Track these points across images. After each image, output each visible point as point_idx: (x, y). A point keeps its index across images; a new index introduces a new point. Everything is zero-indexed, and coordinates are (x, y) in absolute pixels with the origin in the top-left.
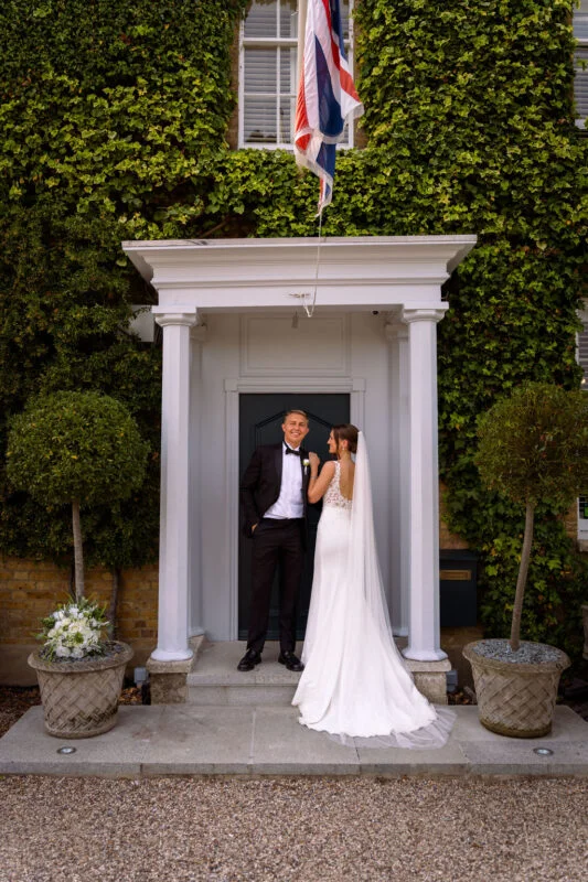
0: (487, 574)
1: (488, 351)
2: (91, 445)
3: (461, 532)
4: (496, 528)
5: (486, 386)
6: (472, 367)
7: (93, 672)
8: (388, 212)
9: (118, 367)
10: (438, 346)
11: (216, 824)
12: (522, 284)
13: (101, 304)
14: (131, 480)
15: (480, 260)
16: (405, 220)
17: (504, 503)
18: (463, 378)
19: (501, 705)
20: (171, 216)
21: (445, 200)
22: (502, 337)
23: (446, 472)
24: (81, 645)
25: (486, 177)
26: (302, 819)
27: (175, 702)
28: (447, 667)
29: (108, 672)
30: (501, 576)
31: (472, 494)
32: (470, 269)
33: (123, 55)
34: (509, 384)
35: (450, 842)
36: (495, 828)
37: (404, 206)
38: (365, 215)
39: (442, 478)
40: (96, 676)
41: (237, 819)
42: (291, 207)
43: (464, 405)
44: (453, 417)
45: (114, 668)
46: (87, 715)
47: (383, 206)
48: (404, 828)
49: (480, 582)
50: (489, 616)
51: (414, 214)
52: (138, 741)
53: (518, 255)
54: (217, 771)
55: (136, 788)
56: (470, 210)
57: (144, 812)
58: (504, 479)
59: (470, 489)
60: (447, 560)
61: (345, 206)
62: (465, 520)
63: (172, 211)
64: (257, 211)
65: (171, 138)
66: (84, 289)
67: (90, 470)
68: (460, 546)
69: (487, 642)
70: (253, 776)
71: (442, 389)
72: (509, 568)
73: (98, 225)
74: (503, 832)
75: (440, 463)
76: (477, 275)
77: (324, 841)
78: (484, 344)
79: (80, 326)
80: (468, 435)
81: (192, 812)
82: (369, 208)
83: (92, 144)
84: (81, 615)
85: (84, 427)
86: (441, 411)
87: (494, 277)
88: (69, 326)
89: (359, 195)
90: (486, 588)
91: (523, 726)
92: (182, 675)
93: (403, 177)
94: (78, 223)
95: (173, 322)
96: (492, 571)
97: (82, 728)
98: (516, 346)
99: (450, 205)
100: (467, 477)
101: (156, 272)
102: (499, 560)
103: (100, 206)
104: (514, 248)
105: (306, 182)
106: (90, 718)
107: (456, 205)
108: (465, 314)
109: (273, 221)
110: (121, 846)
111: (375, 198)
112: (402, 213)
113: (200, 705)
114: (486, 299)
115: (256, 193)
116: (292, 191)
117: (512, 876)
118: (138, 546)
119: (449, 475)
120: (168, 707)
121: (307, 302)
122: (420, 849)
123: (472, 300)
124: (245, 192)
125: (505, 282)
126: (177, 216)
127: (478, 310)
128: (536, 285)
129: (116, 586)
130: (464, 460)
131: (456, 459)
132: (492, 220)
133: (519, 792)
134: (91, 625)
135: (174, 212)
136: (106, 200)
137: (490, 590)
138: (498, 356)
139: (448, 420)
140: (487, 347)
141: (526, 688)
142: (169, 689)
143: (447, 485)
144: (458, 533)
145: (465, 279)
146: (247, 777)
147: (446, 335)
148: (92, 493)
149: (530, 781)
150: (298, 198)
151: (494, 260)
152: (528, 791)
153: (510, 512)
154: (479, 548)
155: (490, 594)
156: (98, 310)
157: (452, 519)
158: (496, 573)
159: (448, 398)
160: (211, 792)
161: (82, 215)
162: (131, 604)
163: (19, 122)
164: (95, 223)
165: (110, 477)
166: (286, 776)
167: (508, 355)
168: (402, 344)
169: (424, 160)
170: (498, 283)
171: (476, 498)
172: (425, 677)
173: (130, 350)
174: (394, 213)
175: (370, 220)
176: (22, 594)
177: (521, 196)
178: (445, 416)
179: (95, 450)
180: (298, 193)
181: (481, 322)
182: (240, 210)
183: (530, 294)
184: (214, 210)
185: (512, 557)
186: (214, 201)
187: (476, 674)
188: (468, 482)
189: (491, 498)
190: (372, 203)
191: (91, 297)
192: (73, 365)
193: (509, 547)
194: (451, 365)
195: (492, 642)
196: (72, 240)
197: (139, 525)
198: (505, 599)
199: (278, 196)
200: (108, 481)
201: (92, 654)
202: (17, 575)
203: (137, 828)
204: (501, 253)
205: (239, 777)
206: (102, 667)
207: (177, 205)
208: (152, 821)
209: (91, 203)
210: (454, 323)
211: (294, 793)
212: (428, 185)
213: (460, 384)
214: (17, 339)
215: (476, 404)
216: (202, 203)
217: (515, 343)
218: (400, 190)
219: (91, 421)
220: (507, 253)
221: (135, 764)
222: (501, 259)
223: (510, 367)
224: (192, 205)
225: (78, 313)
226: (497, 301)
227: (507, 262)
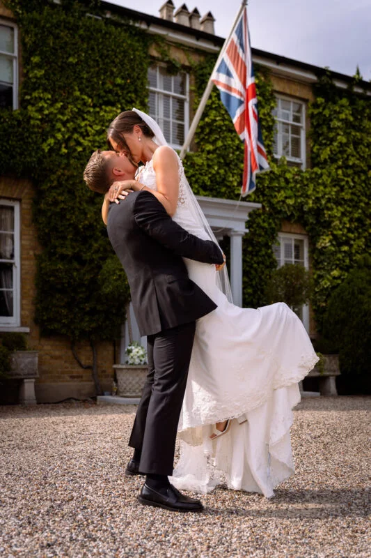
33: (110, 91)
82: (208, 183)
93: (222, 172)
128: (266, 225)
163: (63, 114)
167: (255, 253)
176: (48, 357)
212: (230, 176)
214: (80, 226)
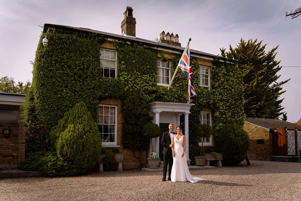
33: (146, 70)
42: (167, 96)
64: (163, 96)
65: (152, 84)
83: (142, 84)
93: (182, 93)
109: (165, 98)
135: (152, 95)
150: (168, 94)
163: (131, 79)
169: (183, 91)
176: (126, 155)
183: (196, 110)
186: (158, 94)
199: (166, 94)
202: (125, 152)
216: (156, 94)
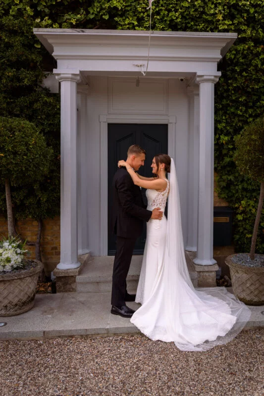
0: (237, 219)
1: (241, 101)
2: (13, 148)
3: (225, 197)
4: (242, 195)
5: (239, 121)
6: (232, 110)
7: (16, 279)
8: (189, 23)
9: (35, 106)
10: (215, 99)
11: (84, 368)
12: (259, 66)
13: (24, 68)
14: (39, 169)
15: (238, 52)
16: (198, 27)
17: (247, 182)
18: (227, 116)
19: (245, 288)
20: (67, 19)
21: (220, 17)
22: (248, 94)
23: (218, 166)
24: (10, 264)
25: (242, 5)
26: (135, 361)
27: (70, 291)
28: (217, 268)
29: (27, 278)
30: (244, 220)
31: (231, 177)
32: (233, 57)
34: (251, 119)
35: (218, 372)
36: (242, 361)
37: (198, 20)
38: (177, 23)
39: (216, 169)
40: (19, 281)
41: (97, 363)
42: (136, 18)
43: (228, 131)
44: (222, 137)
45: (30, 276)
46: (14, 304)
47: (186, 19)
48: (193, 363)
49: (233, 223)
50: (238, 240)
51: (203, 25)
52: (45, 317)
53: (258, 49)
54: (88, 333)
55: (40, 345)
56: (233, 24)
57: (42, 362)
58: (250, 168)
59: (229, 175)
60: (217, 212)
61: (166, 18)
62: (227, 191)
63: (67, 17)
64: (116, 19)
66: (14, 59)
67: (12, 162)
68: (224, 204)
69: (238, 255)
70: (109, 335)
71: (217, 122)
72: (248, 216)
73: (22, 22)
74: (247, 363)
75: (214, 162)
76: (236, 60)
77: (146, 375)
78: (239, 98)
79: (12, 81)
80: (229, 146)
81: (71, 359)
82: (179, 20)
84: (10, 247)
85: (9, 137)
86: (215, 134)
87: (245, 62)
88: (5, 81)
89: (174, 12)
90: (236, 226)
91: (256, 299)
92: (73, 277)
93: (198, 3)
94: (10, 20)
95: (66, 79)
96: (240, 217)
97: (12, 310)
98: (255, 99)
99: (222, 21)
100: (229, 169)
101: (55, 48)
102: (243, 212)
103: (24, 12)
104: (255, 46)
105: (144, 3)
106: (16, 305)
107: (225, 20)
108: (229, 81)
109: (125, 25)
110: (23, 387)
111: (182, 14)
112: (197, 24)
113: (84, 293)
114: (240, 73)
115: (116, 8)
116: (136, 8)
117: (253, 393)
118: (50, 207)
119: (219, 168)
120: (66, 294)
121: (143, 70)
122: (201, 377)
123: (233, 74)
124: (109, 7)
125: (251, 65)
126: (70, 19)
127: (236, 79)
129: (40, 229)
130: (227, 160)
131: (223, 159)
132: (245, 30)
133: (254, 337)
134: (16, 253)
135: (69, 17)
136: (28, 8)
137: (239, 227)
138: (246, 105)
139: (219, 139)
140: (240, 100)
141: (258, 280)
142: (67, 284)
143: (217, 173)
144: (223, 198)
145: (229, 62)
146: (106, 335)
147: (219, 93)
148: (14, 176)
149: (259, 330)
150: (140, 13)
151: (245, 52)
152: (258, 336)
153: (250, 187)
154: (233, 206)
155: (239, 228)
156: (22, 72)
157: (220, 190)
158: (242, 218)
159: (219, 126)
160: (84, 346)
161: (13, 16)
162: (49, 238)
164: (21, 21)
165: (25, 167)
166: (128, 334)
167: (251, 104)
168: (195, 97)
170: (247, 65)
171: (232, 180)
172: (205, 274)
173: (42, 96)
174: (192, 23)
175: (179, 27)
177: (260, 17)
178: (217, 136)
179: (15, 151)
180: (140, 9)
181: (237, 86)
182: (106, 17)
184: (92, 17)
185: (250, 210)
186: (91, 11)
187: (232, 273)
188: (228, 171)
189: (240, 179)
190: (180, 17)
191: (19, 64)
192: (8, 103)
193: (249, 205)
194: (221, 109)
195: (240, 255)
196: (7, 31)
197: (50, 195)
198: (246, 231)
199: (128, 11)
200: (24, 169)
201: (17, 268)
203: (36, 373)
204: (249, 48)
205: (101, 335)
206: (22, 276)
207: (70, 13)
208: (46, 367)
209: (19, 9)
210: (224, 86)
211: (131, 343)
212: (211, 8)
213: (226, 120)
215: (234, 130)
216: (85, 13)
217: (255, 98)
218: (196, 10)
219: (13, 134)
220: (252, 48)
221: (40, 332)
222: (249, 51)
223: (252, 110)
224: (79, 14)
225: (10, 73)
226: (246, 75)
227: (252, 53)
